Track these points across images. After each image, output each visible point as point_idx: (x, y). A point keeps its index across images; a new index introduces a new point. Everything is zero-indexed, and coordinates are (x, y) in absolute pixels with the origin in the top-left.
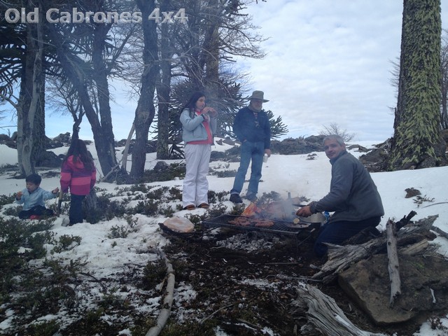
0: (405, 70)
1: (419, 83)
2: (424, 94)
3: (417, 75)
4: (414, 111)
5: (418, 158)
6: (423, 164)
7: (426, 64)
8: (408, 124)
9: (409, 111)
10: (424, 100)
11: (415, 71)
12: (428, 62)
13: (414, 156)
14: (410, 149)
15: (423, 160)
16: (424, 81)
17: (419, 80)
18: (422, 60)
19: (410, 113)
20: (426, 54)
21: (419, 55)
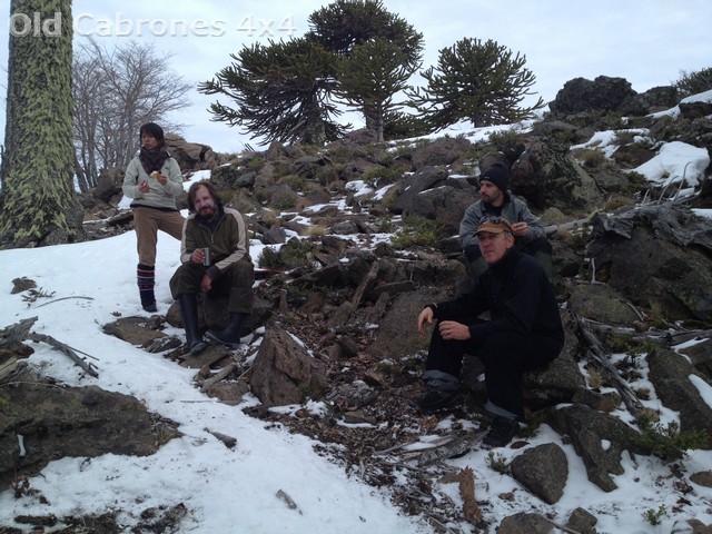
0: (16, 85)
1: (38, 110)
2: (47, 129)
3: (35, 96)
4: (32, 154)
5: (41, 230)
6: (48, 238)
7: (49, 80)
8: (23, 175)
9: (25, 154)
10: (48, 139)
11: (33, 89)
12: (52, 78)
13: (34, 227)
14: (28, 215)
15: (48, 233)
16: (48, 108)
17: (39, 105)
18: (43, 73)
19: (26, 157)
20: (50, 65)
21: (38, 64)
